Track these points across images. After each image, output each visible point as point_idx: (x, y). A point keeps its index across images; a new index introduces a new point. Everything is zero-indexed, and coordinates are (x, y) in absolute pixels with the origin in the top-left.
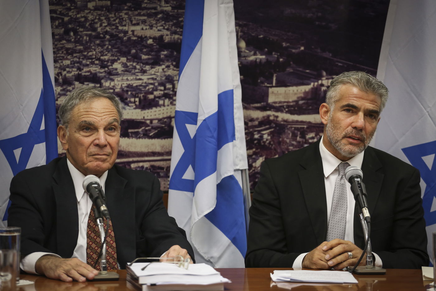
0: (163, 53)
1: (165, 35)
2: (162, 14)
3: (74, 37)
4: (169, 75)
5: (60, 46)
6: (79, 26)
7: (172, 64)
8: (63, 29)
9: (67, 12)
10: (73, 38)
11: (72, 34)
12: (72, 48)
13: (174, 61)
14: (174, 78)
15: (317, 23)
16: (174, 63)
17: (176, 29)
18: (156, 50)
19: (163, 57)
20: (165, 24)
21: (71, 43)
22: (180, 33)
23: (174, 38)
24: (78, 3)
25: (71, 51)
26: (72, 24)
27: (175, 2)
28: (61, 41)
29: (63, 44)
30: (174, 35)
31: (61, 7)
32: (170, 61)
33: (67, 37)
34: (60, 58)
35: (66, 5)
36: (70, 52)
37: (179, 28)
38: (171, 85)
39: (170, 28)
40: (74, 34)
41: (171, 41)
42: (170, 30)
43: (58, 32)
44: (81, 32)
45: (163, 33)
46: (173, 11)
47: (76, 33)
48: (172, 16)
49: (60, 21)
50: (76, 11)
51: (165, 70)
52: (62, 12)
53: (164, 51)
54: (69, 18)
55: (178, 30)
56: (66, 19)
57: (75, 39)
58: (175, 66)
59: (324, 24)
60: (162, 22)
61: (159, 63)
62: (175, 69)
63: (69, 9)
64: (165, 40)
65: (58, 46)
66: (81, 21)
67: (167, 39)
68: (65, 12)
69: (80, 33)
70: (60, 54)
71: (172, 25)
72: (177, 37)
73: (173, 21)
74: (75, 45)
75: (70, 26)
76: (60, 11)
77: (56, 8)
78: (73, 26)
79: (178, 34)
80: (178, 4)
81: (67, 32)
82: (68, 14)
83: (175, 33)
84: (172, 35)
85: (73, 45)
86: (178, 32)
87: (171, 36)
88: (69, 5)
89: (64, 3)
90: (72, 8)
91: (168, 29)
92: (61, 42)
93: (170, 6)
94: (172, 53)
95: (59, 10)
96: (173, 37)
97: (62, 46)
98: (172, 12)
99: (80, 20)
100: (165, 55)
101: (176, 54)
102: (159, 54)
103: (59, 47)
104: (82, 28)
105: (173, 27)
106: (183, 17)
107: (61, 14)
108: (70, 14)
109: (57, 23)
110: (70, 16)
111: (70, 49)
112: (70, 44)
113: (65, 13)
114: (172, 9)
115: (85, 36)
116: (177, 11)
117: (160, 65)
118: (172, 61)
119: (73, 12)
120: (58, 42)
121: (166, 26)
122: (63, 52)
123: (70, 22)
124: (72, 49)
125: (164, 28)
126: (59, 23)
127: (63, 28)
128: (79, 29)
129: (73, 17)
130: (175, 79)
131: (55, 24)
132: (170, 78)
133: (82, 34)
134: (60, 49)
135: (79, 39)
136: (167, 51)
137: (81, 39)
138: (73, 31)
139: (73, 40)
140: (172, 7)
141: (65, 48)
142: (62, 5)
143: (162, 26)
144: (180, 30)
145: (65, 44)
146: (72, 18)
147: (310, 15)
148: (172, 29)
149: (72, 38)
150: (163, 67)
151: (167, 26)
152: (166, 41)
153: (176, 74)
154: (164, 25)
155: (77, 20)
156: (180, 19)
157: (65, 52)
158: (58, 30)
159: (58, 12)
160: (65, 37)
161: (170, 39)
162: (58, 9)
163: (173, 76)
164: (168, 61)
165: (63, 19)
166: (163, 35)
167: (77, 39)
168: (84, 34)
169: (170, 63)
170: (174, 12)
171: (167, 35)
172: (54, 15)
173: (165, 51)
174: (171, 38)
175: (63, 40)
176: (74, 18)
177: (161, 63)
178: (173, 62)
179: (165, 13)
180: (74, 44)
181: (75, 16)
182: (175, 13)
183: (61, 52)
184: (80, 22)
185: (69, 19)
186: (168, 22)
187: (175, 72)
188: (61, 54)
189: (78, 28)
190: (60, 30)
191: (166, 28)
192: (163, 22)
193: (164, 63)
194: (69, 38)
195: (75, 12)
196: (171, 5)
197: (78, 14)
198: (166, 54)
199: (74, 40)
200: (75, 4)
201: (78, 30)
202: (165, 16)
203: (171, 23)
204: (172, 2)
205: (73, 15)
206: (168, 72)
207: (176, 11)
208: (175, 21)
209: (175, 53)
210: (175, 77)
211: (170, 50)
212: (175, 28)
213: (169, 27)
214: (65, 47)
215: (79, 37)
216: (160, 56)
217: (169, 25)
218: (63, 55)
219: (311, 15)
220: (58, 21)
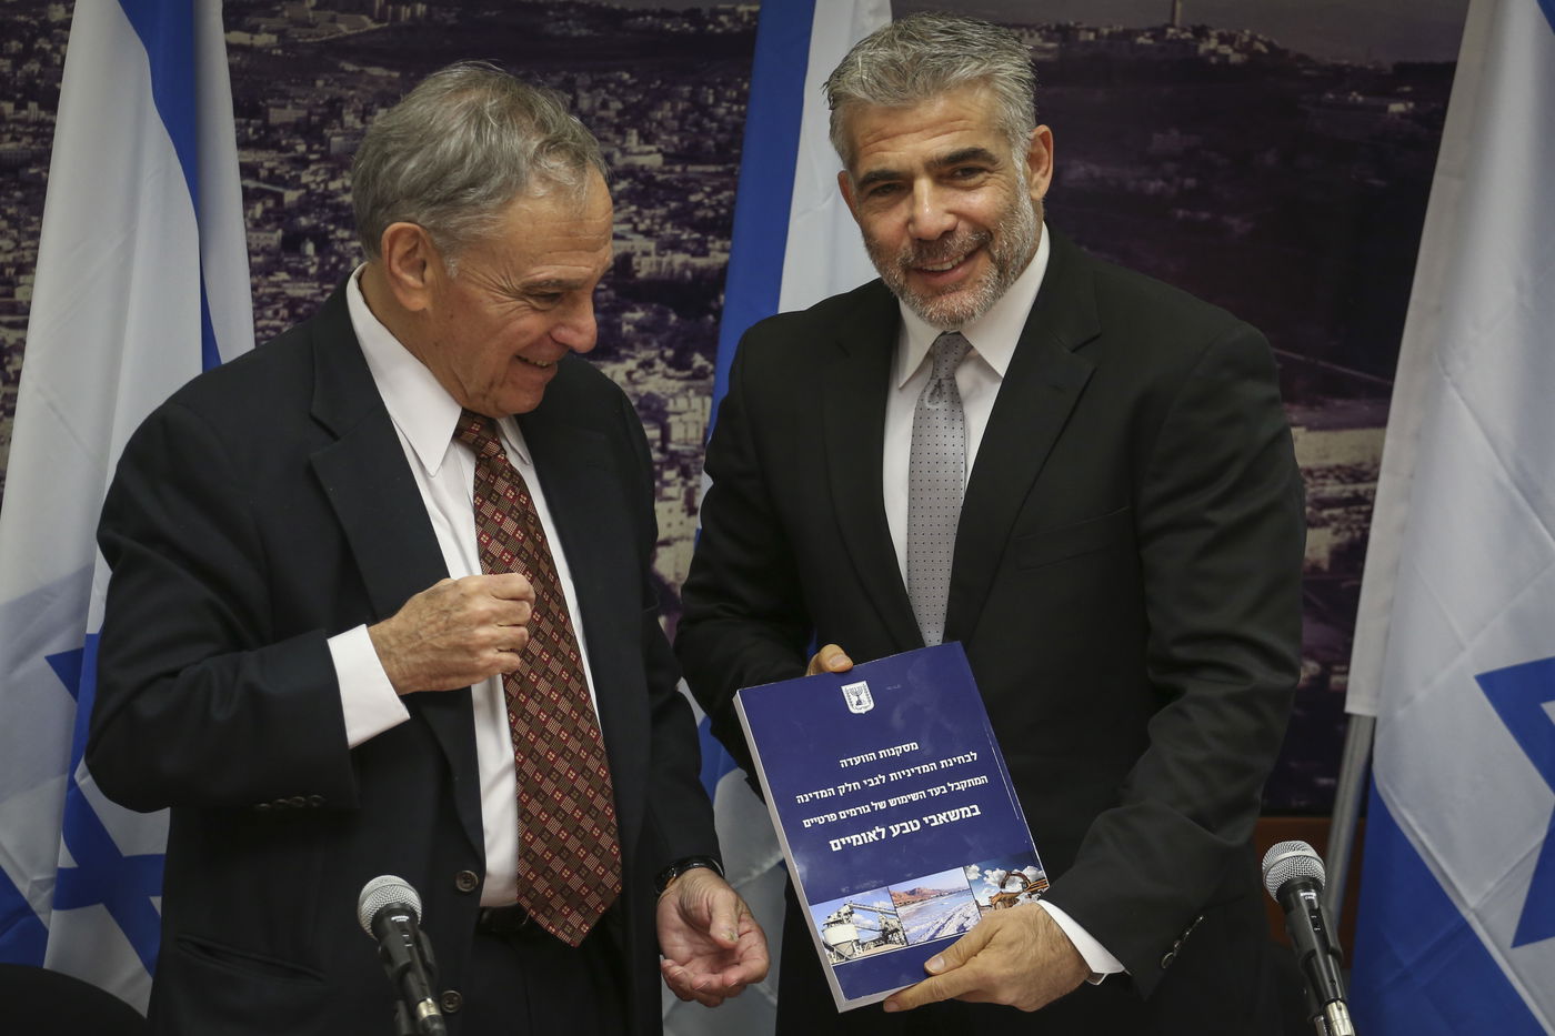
0: (628, 315)
1: (639, 253)
2: (630, 180)
3: (316, 260)
4: (650, 396)
5: (268, 290)
6: (334, 220)
7: (662, 357)
8: (280, 232)
9: (293, 173)
10: (313, 264)
11: (310, 248)
12: (308, 298)
13: (670, 346)
14: (666, 404)
15: (1180, 213)
16: (669, 353)
17: (677, 232)
18: (606, 305)
19: (629, 331)
20: (638, 213)
21: (305, 282)
22: (692, 247)
23: (670, 263)
24: (335, 139)
25: (305, 310)
26: (312, 215)
27: (675, 139)
28: (269, 273)
29: (277, 284)
30: (669, 252)
31: (274, 154)
32: (655, 344)
33: (292, 261)
34: (267, 332)
35: (291, 148)
36: (301, 311)
37: (688, 230)
38: (655, 428)
39: (657, 227)
40: (318, 250)
41: (659, 273)
42: (658, 237)
43: (263, 243)
44: (343, 241)
45: (633, 247)
46: (667, 168)
47: (323, 244)
48: (666, 185)
49: (270, 203)
50: (327, 169)
51: (635, 376)
52: (277, 172)
53: (633, 311)
54: (302, 191)
55: (685, 237)
56: (291, 196)
57: (321, 265)
58: (671, 363)
59: (1205, 216)
60: (627, 208)
61: (617, 353)
62: (671, 372)
63: (302, 162)
64: (638, 271)
65: (261, 290)
66: (344, 202)
67: (645, 268)
68: (288, 172)
69: (338, 247)
70: (267, 318)
71: (665, 219)
72: (679, 258)
73: (668, 205)
74: (320, 287)
75: (304, 221)
76: (271, 171)
77: (258, 160)
78: (315, 221)
79: (686, 251)
80: (686, 143)
81: (292, 243)
82: (298, 177)
83: (675, 245)
84: (662, 253)
85: (313, 288)
86: (684, 241)
87: (659, 258)
88: (302, 148)
89: (284, 142)
90: (313, 157)
91: (648, 234)
92: (272, 279)
93: (659, 151)
94: (663, 315)
95: (267, 165)
96: (665, 260)
97: (274, 290)
98: (663, 173)
99: (340, 199)
100: (639, 326)
101: (677, 321)
102: (617, 320)
103: (263, 295)
104: (346, 227)
105: (668, 226)
106: (702, 190)
107: (273, 177)
108: (306, 178)
109: (258, 210)
110: (306, 186)
111: (301, 300)
112: (302, 285)
113: (287, 177)
114: (665, 163)
115: (354, 255)
116: (684, 170)
117: (619, 359)
118: (661, 345)
119: (315, 173)
120: (260, 277)
121: (642, 221)
122: (276, 313)
123: (303, 207)
124: (311, 302)
125: (635, 230)
126: (266, 212)
127: (278, 227)
128: (333, 232)
129: (314, 190)
130: (671, 407)
131: (253, 215)
132: (655, 406)
133: (345, 249)
134: (269, 300)
135: (335, 266)
136: (643, 309)
137: (342, 266)
138: (313, 239)
139: (312, 270)
140: (665, 155)
141: (283, 299)
142: (276, 146)
143: (628, 220)
144: (690, 234)
145: (285, 285)
146: (310, 193)
147: (1154, 186)
148: (662, 233)
149: (309, 263)
150: (631, 364)
151: (648, 222)
152: (641, 275)
153: (676, 391)
154: (636, 219)
155: (328, 201)
156: (693, 198)
157: (284, 313)
158: (262, 235)
159: (263, 173)
160: (286, 260)
161: (654, 269)
162: (262, 163)
163: (663, 397)
164: (646, 343)
165: (279, 198)
166: (634, 254)
167: (327, 268)
168: (354, 248)
169: (653, 353)
170: (671, 172)
171: (646, 254)
172: (252, 184)
173: (638, 309)
174: (659, 264)
175: (279, 270)
176: (319, 195)
177: (623, 352)
178: (664, 348)
179: (641, 175)
180: (316, 285)
181: (322, 186)
182: (673, 176)
183: (269, 313)
184: (339, 207)
185: (300, 198)
186: (651, 207)
187: (672, 383)
188: (271, 319)
189: (331, 227)
190: (268, 235)
191: (642, 227)
192: (633, 208)
193: (631, 353)
194: (301, 262)
195: (322, 172)
196: (662, 147)
197: (333, 178)
198: (641, 320)
199: (319, 269)
200: (322, 145)
201: (331, 237)
202: (641, 187)
203: (661, 211)
204: (664, 137)
205: (314, 181)
206: (645, 383)
207: (678, 168)
208: (673, 205)
209: (673, 317)
210: (671, 402)
211: (655, 306)
212: (673, 228)
213: (653, 224)
214: (283, 293)
215: (333, 259)
216: (619, 327)
217: (653, 218)
218: (277, 323)
219: (1161, 183)
220: (264, 204)
